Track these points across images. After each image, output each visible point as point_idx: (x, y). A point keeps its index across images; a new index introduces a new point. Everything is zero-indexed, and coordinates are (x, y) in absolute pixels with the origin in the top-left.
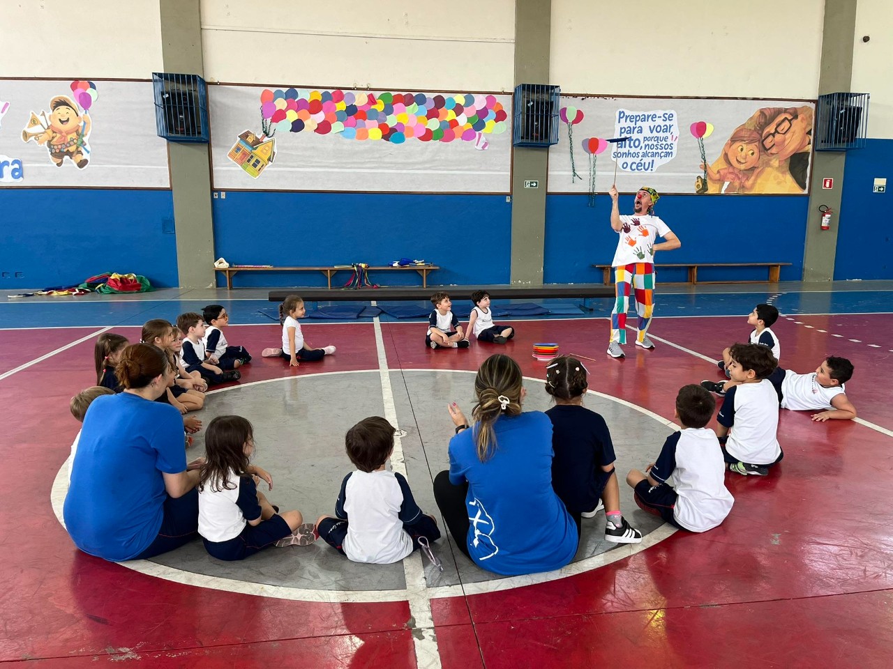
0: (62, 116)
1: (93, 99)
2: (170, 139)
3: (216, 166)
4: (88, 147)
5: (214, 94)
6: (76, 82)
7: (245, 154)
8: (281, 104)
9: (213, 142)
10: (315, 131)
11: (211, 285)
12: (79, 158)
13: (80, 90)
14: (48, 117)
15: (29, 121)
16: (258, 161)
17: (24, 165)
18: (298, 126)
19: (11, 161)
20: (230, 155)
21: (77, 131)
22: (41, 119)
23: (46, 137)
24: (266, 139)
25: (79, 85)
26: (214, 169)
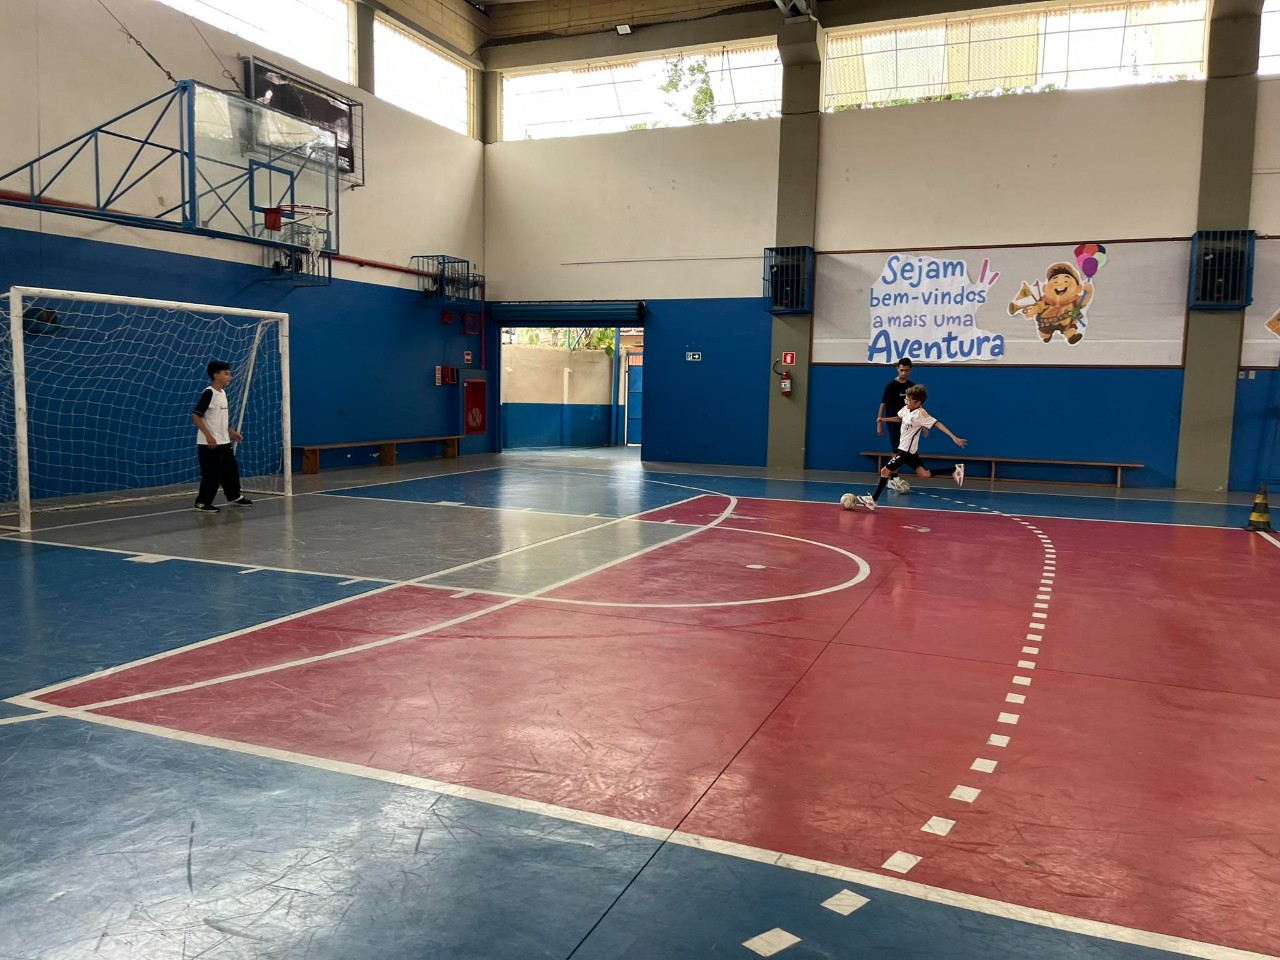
0: (1060, 285)
1: (1099, 266)
2: (1191, 308)
3: (1247, 338)
4: (1085, 320)
6: (1081, 247)
9: (1250, 309)
11: (1221, 488)
12: (1072, 332)
13: (1085, 255)
14: (1041, 287)
15: (1019, 292)
17: (1005, 341)
19: (992, 336)
20: (1270, 325)
21: (1074, 303)
22: (1033, 290)
23: (1036, 310)
25: (1085, 249)
26: (1245, 341)
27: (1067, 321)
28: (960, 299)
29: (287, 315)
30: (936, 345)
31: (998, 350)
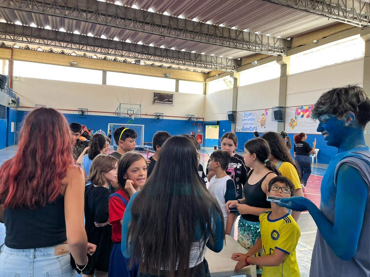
0: (263, 117)
1: (268, 113)
2: (278, 122)
4: (266, 124)
5: (287, 110)
7: (291, 124)
8: (299, 111)
9: (286, 121)
10: (306, 117)
12: (265, 126)
13: (266, 111)
16: (294, 126)
18: (302, 116)
19: (255, 127)
20: (289, 125)
21: (265, 120)
22: (260, 118)
23: (260, 122)
24: (296, 120)
26: (286, 128)
27: (264, 124)
28: (252, 120)
29: (144, 125)
30: (249, 128)
31: (256, 129)
